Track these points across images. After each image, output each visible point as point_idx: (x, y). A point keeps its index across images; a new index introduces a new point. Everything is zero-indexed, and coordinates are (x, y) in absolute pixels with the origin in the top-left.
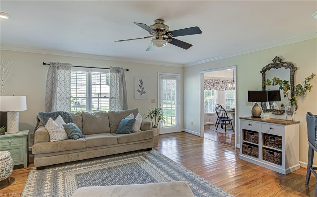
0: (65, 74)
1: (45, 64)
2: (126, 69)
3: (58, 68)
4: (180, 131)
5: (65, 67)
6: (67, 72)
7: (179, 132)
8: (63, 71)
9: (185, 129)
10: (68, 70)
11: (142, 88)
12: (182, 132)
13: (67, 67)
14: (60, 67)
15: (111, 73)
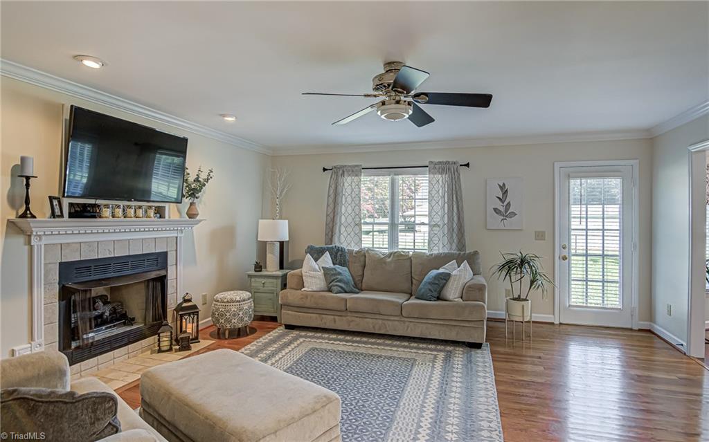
0: (353, 184)
1: (327, 170)
2: (463, 164)
3: (343, 174)
4: (636, 328)
5: (353, 171)
6: (356, 179)
7: (631, 330)
8: (350, 178)
9: (652, 324)
10: (357, 175)
11: (505, 203)
12: (640, 330)
13: (356, 171)
14: (345, 173)
15: (432, 176)
